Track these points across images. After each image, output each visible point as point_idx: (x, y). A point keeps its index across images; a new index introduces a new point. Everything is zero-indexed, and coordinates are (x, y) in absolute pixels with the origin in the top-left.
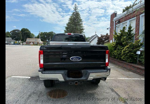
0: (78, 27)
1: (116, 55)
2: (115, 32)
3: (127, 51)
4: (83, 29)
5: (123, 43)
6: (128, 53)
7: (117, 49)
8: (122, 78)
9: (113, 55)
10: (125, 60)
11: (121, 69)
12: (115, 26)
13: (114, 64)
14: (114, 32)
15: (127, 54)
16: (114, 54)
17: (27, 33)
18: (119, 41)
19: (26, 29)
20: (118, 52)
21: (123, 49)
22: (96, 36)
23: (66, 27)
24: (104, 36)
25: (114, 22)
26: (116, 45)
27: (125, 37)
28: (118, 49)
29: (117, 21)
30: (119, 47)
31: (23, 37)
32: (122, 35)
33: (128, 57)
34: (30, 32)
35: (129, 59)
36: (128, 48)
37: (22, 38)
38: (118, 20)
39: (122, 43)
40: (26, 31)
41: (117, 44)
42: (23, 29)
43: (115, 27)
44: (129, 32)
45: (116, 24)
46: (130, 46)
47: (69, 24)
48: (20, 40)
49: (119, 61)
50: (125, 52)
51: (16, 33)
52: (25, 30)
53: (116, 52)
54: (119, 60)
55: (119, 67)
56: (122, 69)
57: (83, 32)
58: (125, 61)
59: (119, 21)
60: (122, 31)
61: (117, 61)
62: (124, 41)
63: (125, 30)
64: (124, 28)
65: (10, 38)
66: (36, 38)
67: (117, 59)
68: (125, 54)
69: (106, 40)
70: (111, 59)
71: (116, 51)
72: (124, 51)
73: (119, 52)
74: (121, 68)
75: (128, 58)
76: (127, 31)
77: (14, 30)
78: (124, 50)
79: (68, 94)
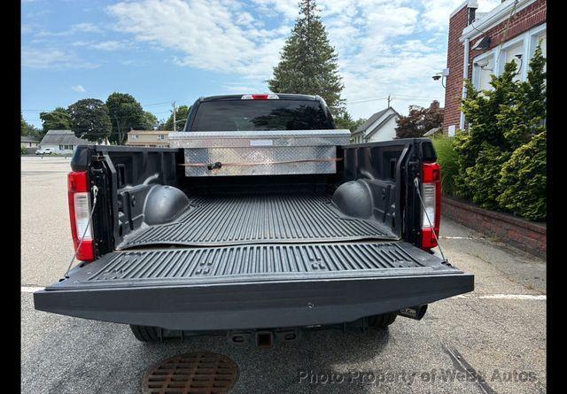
0: (319, 79)
1: (473, 188)
2: (469, 88)
3: (523, 166)
4: (336, 89)
5: (506, 135)
6: (530, 175)
7: (480, 162)
8: (502, 296)
9: (459, 189)
10: (517, 209)
11: (496, 247)
12: (470, 61)
13: (465, 225)
14: (464, 90)
15: (523, 180)
16: (462, 182)
17: (129, 112)
18: (488, 124)
19: (126, 95)
20: (482, 172)
21: (508, 158)
22: (390, 112)
23: (272, 83)
24: (424, 113)
25: (466, 44)
26: (471, 144)
27: (514, 108)
28: (485, 161)
29: (478, 38)
30: (488, 152)
31: (115, 125)
32: (500, 98)
33: (530, 197)
34: (138, 105)
35: (532, 202)
36: (527, 152)
37: (110, 130)
38: (482, 36)
39: (501, 134)
40: (124, 104)
41: (478, 137)
42: (114, 95)
43: (470, 69)
44: (532, 83)
45: (473, 54)
46: (538, 146)
47: (281, 71)
48: (103, 137)
49: (489, 212)
50: (517, 173)
51: (90, 111)
52: (122, 101)
53: (474, 173)
54: (489, 208)
55: (489, 240)
56: (502, 248)
57: (338, 97)
58: (515, 213)
59: (488, 42)
60: (500, 80)
61: (476, 213)
62: (508, 126)
63: (514, 75)
64: (510, 67)
65: (69, 132)
66: (161, 128)
67: (479, 203)
68: (516, 180)
69: (428, 129)
70: (451, 204)
71: (474, 170)
72: (509, 170)
73: (487, 172)
74: (494, 243)
75: (527, 201)
76: (527, 81)
77: (79, 101)
78: (512, 162)
79: (242, 376)
